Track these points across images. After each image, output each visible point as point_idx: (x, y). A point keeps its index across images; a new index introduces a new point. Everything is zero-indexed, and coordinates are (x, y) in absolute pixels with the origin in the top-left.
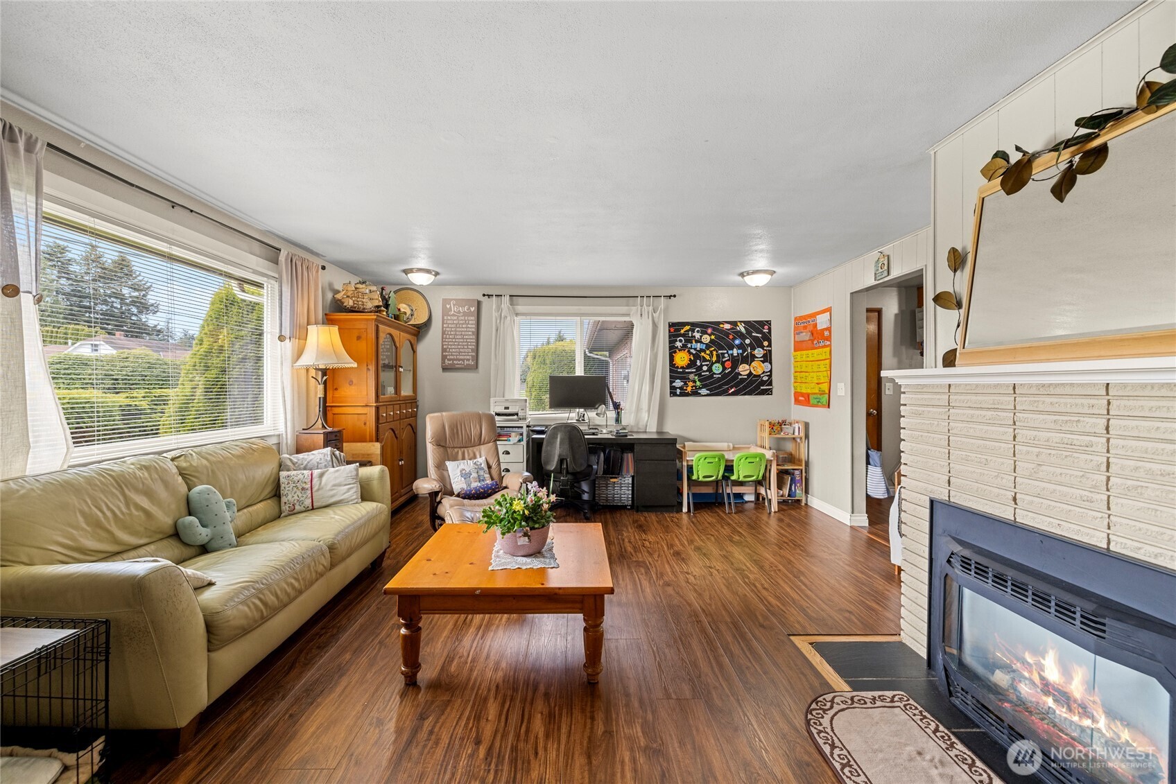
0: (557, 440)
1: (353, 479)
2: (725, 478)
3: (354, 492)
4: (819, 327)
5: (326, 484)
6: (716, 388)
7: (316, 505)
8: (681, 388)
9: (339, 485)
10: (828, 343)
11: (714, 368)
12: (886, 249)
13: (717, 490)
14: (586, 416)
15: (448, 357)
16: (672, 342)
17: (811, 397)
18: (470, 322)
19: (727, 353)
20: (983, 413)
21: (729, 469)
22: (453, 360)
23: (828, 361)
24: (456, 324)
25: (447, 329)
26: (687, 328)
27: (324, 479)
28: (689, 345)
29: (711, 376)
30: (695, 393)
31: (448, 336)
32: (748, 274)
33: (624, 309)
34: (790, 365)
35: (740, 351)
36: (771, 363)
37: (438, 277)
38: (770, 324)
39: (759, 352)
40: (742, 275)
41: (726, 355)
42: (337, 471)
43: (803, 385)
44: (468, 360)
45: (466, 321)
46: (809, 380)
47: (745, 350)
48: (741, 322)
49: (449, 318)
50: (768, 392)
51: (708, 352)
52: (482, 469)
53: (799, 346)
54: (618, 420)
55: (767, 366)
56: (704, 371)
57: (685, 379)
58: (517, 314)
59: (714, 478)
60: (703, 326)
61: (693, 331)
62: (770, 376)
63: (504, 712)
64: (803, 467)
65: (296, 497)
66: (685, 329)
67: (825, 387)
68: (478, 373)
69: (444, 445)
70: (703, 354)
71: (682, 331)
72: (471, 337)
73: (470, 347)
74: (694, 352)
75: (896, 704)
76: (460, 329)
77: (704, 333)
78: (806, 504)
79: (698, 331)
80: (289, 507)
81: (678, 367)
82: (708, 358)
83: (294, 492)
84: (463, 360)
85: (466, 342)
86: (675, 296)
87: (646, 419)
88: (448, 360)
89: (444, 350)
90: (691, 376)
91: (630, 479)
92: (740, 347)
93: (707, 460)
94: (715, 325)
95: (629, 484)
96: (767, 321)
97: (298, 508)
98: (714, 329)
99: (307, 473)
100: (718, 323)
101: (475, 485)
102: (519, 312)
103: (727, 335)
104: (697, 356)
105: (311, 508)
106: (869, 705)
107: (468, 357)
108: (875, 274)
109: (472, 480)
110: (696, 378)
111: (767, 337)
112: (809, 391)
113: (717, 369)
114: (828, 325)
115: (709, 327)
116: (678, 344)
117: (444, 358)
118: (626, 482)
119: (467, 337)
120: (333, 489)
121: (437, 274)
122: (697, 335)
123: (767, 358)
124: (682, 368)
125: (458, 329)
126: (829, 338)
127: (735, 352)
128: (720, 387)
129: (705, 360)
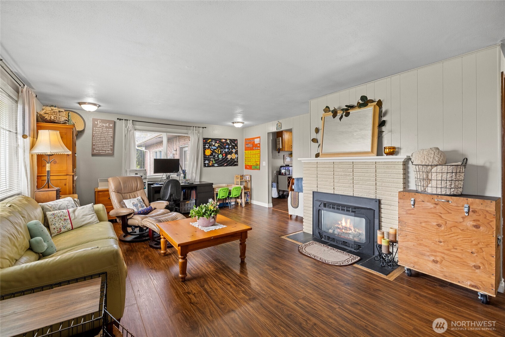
0: (169, 187)
1: (93, 211)
2: (228, 197)
3: (95, 218)
4: (256, 143)
5: (78, 216)
6: (220, 164)
7: (74, 227)
8: (208, 164)
9: (86, 215)
10: (259, 148)
11: (219, 156)
12: (280, 121)
13: (224, 202)
14: (170, 176)
15: (96, 149)
16: (204, 146)
17: (252, 166)
18: (110, 132)
19: (224, 150)
20: (326, 169)
21: (230, 193)
22: (99, 150)
23: (259, 155)
24: (101, 132)
25: (95, 134)
26: (210, 140)
27: (76, 213)
28: (211, 147)
29: (218, 159)
30: (213, 166)
31: (96, 138)
32: (236, 123)
33: (185, 131)
34: (243, 156)
35: (228, 150)
36: (238, 155)
37: (100, 108)
38: (237, 141)
39: (234, 151)
40: (233, 123)
41: (223, 151)
42: (83, 208)
43: (249, 162)
44: (109, 151)
45: (107, 131)
46: (251, 161)
47: (229, 150)
48: (228, 139)
49: (97, 129)
50: (237, 165)
51: (217, 150)
52: (141, 202)
53: (246, 149)
54: (185, 177)
55: (236, 156)
56: (216, 157)
57: (209, 160)
58: (135, 130)
59: (225, 197)
60: (216, 140)
61: (212, 142)
62: (237, 159)
63: (227, 276)
64: (250, 191)
65: (61, 225)
66: (209, 141)
67: (258, 163)
68: (114, 157)
69: (120, 192)
70: (215, 151)
71: (208, 142)
72: (110, 139)
73: (110, 144)
74: (212, 150)
75: (314, 243)
76: (104, 135)
77: (216, 142)
78: (251, 203)
79: (214, 142)
80: (57, 230)
81: (206, 156)
82: (217, 152)
83: (59, 222)
84: (106, 151)
85: (107, 141)
86: (206, 128)
87: (195, 176)
88: (96, 150)
89: (93, 145)
90: (212, 159)
91: (195, 201)
92: (228, 148)
93: (223, 191)
94: (220, 140)
95: (194, 203)
96: (236, 140)
97: (63, 230)
98: (219, 141)
99: (65, 211)
100: (221, 139)
101: (140, 209)
102: (136, 128)
103: (224, 144)
104: (213, 152)
105: (71, 228)
106: (309, 245)
107: (108, 149)
108: (277, 128)
109: (139, 207)
110: (213, 160)
111: (236, 145)
112: (251, 164)
113: (220, 156)
114: (259, 142)
115: (218, 140)
116: (207, 147)
117: (93, 149)
118: (193, 202)
119: (107, 139)
120: (83, 218)
121: (100, 106)
122: (214, 143)
123: (236, 153)
124: (208, 156)
125: (102, 135)
126: (259, 147)
127: (226, 150)
128: (221, 163)
129: (216, 153)
